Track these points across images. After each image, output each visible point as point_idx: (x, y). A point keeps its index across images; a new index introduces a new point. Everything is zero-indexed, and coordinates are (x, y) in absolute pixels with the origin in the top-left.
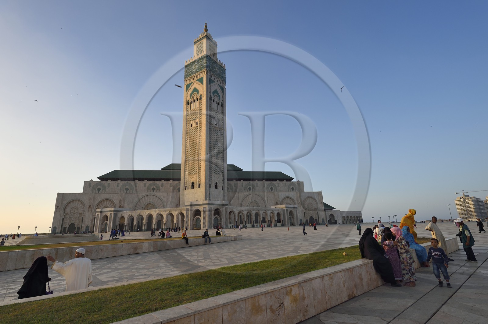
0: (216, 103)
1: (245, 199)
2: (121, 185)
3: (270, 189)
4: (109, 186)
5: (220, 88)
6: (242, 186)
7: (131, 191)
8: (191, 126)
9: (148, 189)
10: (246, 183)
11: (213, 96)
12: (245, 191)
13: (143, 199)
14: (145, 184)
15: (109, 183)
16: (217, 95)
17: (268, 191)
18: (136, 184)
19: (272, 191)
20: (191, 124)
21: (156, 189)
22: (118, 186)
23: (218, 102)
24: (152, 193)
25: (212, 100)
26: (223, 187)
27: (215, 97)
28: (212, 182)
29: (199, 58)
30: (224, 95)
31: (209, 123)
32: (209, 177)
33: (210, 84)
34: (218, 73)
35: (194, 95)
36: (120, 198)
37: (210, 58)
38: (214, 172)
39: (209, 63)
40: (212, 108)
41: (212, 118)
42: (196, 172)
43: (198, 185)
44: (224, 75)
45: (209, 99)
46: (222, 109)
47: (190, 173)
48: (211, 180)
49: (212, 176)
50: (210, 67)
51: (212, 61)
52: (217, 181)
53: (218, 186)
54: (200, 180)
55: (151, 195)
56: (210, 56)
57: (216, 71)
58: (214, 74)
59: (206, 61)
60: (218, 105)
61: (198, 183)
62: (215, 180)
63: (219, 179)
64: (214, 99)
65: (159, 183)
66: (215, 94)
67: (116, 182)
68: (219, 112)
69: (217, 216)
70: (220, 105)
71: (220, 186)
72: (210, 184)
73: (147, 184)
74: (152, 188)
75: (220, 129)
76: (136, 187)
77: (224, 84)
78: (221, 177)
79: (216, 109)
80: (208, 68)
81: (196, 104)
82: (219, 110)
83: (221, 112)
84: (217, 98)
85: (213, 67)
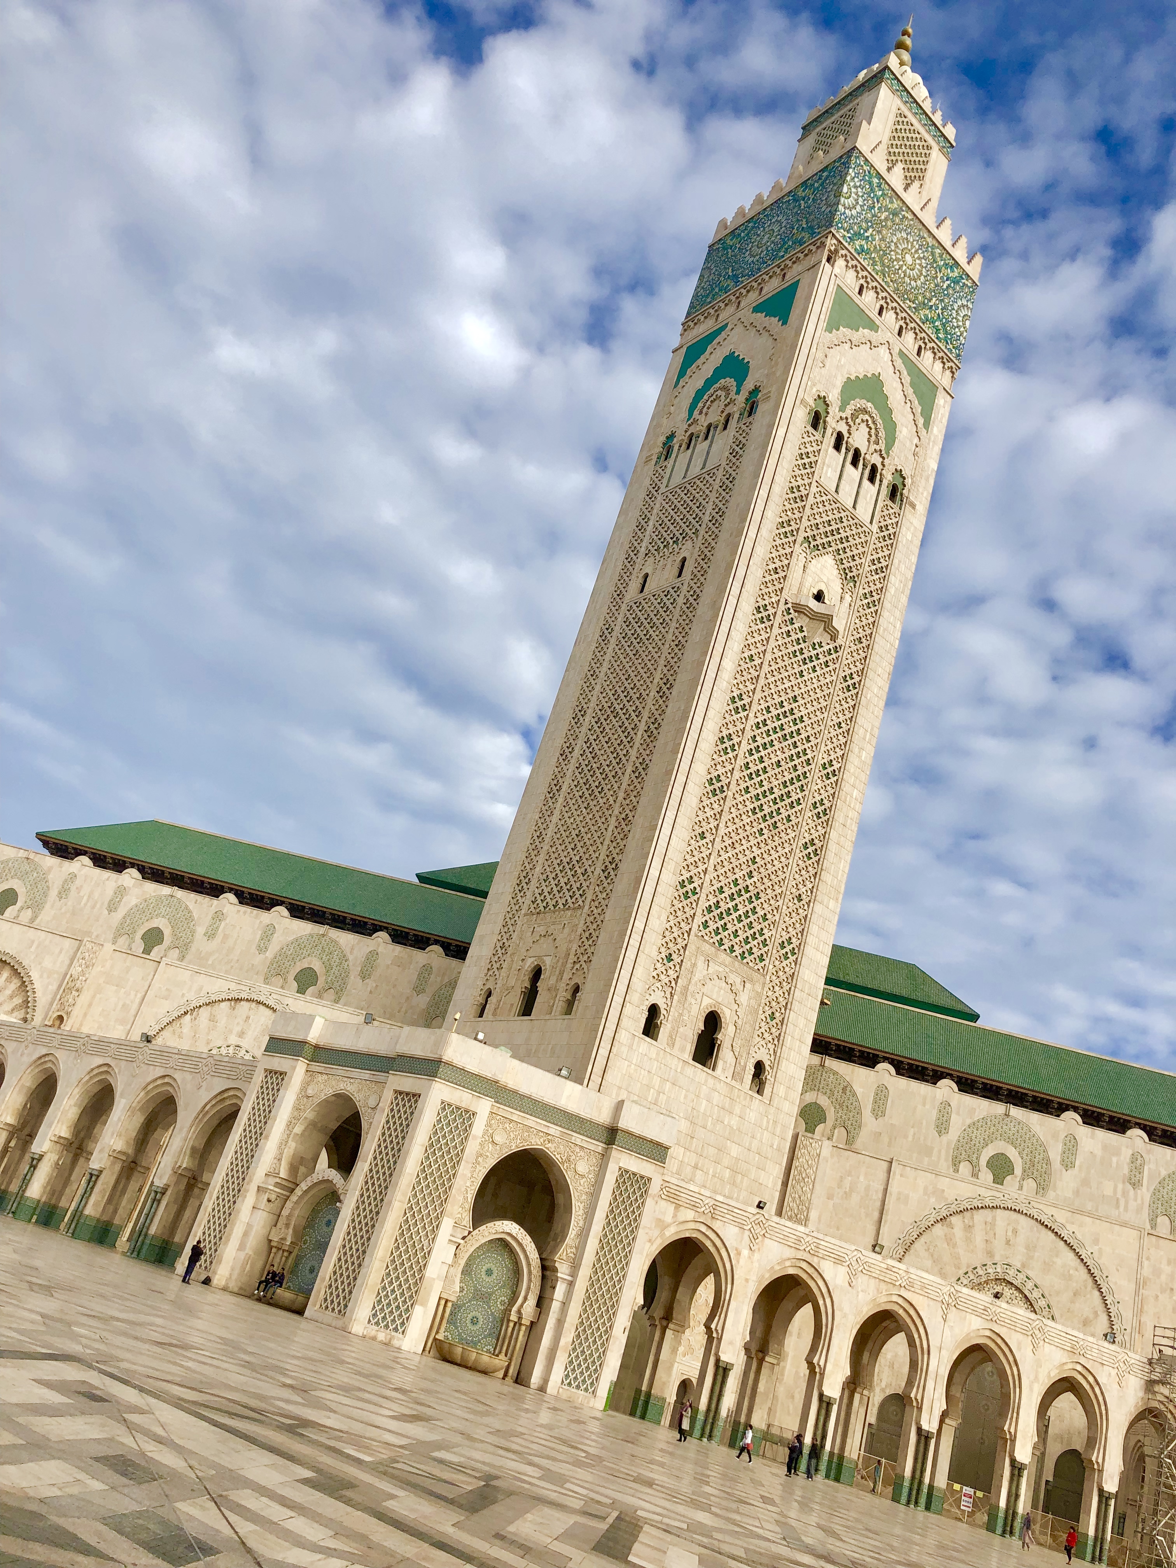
0: (855, 463)
1: (938, 1230)
2: (134, 902)
4: (64, 892)
5: (907, 379)
6: (942, 1127)
7: (176, 952)
8: (642, 591)
9: (277, 970)
10: (978, 1114)
11: (842, 409)
12: (957, 1171)
13: (204, 1013)
14: (269, 932)
15: (73, 877)
16: (875, 413)
18: (219, 916)
20: (646, 576)
21: (322, 979)
22: (112, 907)
23: (876, 459)
25: (829, 431)
26: (768, 1075)
27: (858, 421)
28: (675, 997)
29: (805, 182)
30: (927, 425)
31: (760, 573)
32: (655, 948)
33: (838, 330)
34: (912, 282)
35: (712, 399)
36: (76, 970)
37: (875, 180)
38: (712, 926)
39: (858, 208)
40: (814, 484)
41: (798, 549)
42: (577, 896)
43: (564, 994)
44: (958, 314)
45: (802, 417)
46: (893, 511)
47: (539, 901)
48: (673, 984)
49: (687, 952)
50: (860, 227)
51: (892, 202)
52: (720, 1000)
53: (719, 1045)
54: (586, 957)
55: (259, 1003)
56: (882, 167)
57: (904, 268)
58: (883, 284)
59: (845, 189)
60: (866, 483)
61: (566, 976)
62: (705, 990)
63: (743, 998)
64: (843, 428)
65: (352, 949)
66: (857, 400)
67: (108, 879)
68: (868, 525)
69: (509, 1228)
70: (881, 481)
71: (737, 1050)
72: (653, 1010)
73: (275, 935)
74: (298, 964)
75: (840, 641)
76: (210, 935)
77: (948, 365)
78: (763, 989)
79: (846, 498)
80: (845, 233)
81: (710, 446)
82: (864, 512)
83: (875, 528)
84: (873, 431)
85: (883, 239)
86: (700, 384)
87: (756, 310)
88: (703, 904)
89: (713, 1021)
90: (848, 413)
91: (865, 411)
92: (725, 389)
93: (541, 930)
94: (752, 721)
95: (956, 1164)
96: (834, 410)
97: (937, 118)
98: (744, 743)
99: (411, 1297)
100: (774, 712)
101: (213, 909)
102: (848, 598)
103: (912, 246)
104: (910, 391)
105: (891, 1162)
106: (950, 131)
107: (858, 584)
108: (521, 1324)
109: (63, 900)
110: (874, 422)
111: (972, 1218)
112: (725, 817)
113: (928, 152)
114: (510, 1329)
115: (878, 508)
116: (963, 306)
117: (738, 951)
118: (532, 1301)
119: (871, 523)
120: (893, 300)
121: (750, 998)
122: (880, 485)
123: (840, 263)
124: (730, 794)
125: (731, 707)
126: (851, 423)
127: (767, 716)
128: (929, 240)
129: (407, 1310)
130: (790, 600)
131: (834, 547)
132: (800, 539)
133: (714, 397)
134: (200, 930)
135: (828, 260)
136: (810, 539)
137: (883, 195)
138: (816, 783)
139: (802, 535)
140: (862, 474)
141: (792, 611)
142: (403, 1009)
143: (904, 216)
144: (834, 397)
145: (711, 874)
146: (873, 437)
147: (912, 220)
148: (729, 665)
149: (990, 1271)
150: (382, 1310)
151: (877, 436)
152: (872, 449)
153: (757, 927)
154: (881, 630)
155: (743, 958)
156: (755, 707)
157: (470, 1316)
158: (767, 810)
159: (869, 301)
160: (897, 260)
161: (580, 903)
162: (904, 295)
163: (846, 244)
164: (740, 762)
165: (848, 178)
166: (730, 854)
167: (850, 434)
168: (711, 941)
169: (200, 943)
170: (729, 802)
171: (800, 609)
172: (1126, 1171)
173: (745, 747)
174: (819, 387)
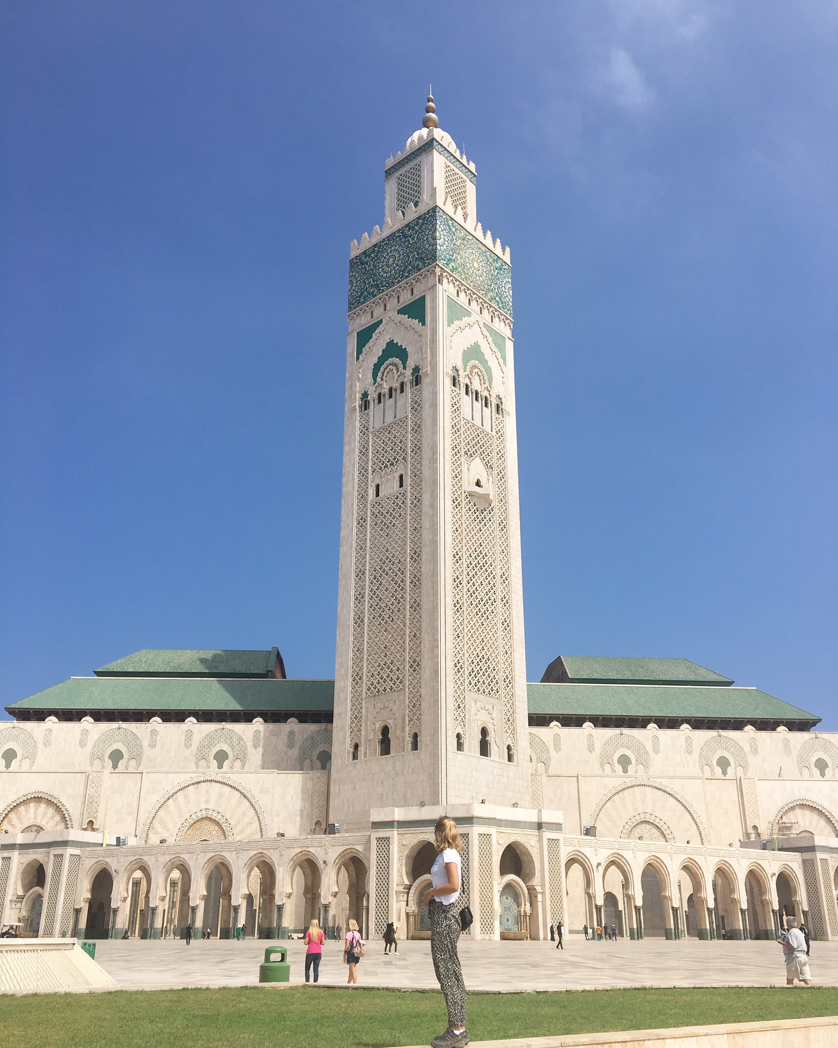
0: (477, 400)
1: (609, 805)
2: (96, 737)
3: (715, 763)
4: (47, 743)
5: (490, 340)
6: (591, 749)
7: (133, 763)
8: (377, 495)
9: (201, 756)
10: (607, 737)
11: (465, 371)
12: (603, 770)
13: (180, 795)
14: (189, 734)
15: (49, 731)
16: (480, 366)
17: (708, 774)
18: (154, 732)
19: (725, 773)
20: (378, 486)
21: (230, 755)
22: (82, 743)
23: (486, 393)
24: (213, 771)
25: (462, 385)
26: (513, 751)
27: (473, 374)
28: (466, 726)
29: (407, 225)
30: (505, 364)
31: (451, 480)
32: (452, 703)
33: (453, 324)
34: (481, 278)
35: (387, 371)
36: (90, 791)
37: (450, 222)
38: (473, 683)
39: (446, 242)
40: (462, 419)
41: (463, 459)
42: (398, 683)
43: (409, 740)
44: (505, 289)
45: (448, 382)
46: (499, 420)
47: (372, 689)
48: (464, 720)
49: (466, 701)
50: (450, 255)
51: (461, 233)
52: (485, 720)
53: (490, 743)
54: (416, 717)
55: (211, 781)
56: (451, 213)
57: (475, 271)
58: (467, 286)
59: (438, 235)
60: (484, 408)
61: (407, 729)
62: (477, 717)
63: (495, 715)
64: (468, 381)
65: (243, 732)
66: (470, 362)
67: (74, 728)
68: (491, 433)
69: (512, 877)
70: (491, 405)
71: (498, 743)
72: (458, 736)
73: (194, 736)
74: (213, 749)
75: (492, 505)
76: (153, 746)
77: (507, 322)
78: (502, 707)
79: (478, 422)
80: (444, 262)
81: (396, 403)
82: (487, 428)
83: (494, 433)
84: (481, 377)
85: (461, 258)
86: (375, 360)
87: (400, 312)
88: (467, 673)
89: (484, 732)
90: (468, 372)
91: (475, 367)
92: (394, 364)
93: (380, 705)
94: (465, 565)
95: (602, 765)
96: (461, 372)
97: (464, 161)
98: (465, 578)
99: (492, 918)
100: (473, 556)
101: (149, 730)
102: (491, 479)
103: (476, 256)
104: (493, 346)
105: (578, 777)
106: (472, 167)
107: (493, 469)
108: (526, 916)
109: (48, 748)
110: (481, 372)
111: (623, 794)
112: (466, 621)
113: (464, 184)
114: (522, 919)
115: (493, 422)
116: (507, 282)
117: (487, 691)
118: (528, 905)
119: (492, 431)
120: (474, 293)
121: (497, 714)
122: (491, 407)
123: (445, 281)
124: (465, 608)
125: (454, 561)
126: (471, 377)
127: (471, 559)
128: (483, 248)
129: (492, 924)
130: (466, 490)
131: (479, 452)
132: (463, 453)
133: (388, 369)
134: (145, 744)
135: (439, 283)
136: (467, 452)
137: (456, 229)
138: (499, 587)
139: (463, 451)
140: (482, 404)
141: (468, 496)
142: (285, 760)
143: (468, 239)
144: (460, 366)
145: (467, 655)
146: (482, 381)
147: (472, 239)
148: (449, 538)
149: (638, 818)
150: (484, 927)
151: (483, 379)
152: (483, 388)
153: (492, 676)
154: (510, 492)
155: (490, 694)
156: (465, 557)
157: (506, 919)
158: (482, 611)
159: (463, 299)
160: (471, 268)
161: (401, 687)
162: (477, 287)
163: (445, 269)
164: (465, 589)
165: (438, 227)
166: (472, 641)
167: (471, 383)
168: (474, 690)
169: (147, 752)
170: (466, 613)
171: (471, 494)
172: (685, 748)
173: (465, 581)
174: (452, 362)
